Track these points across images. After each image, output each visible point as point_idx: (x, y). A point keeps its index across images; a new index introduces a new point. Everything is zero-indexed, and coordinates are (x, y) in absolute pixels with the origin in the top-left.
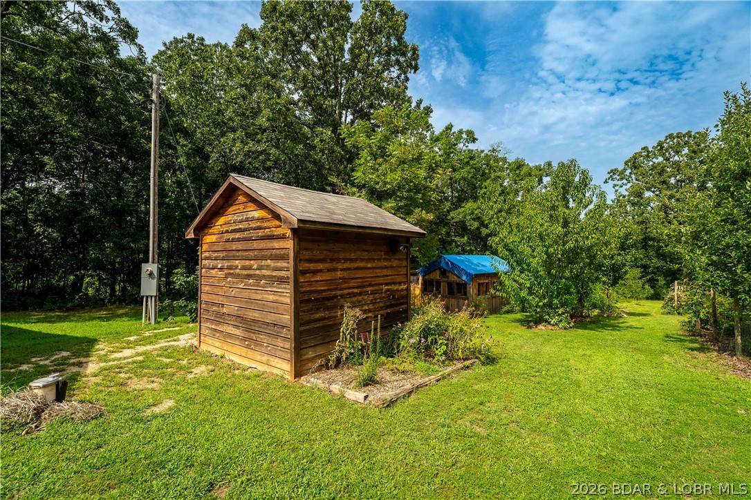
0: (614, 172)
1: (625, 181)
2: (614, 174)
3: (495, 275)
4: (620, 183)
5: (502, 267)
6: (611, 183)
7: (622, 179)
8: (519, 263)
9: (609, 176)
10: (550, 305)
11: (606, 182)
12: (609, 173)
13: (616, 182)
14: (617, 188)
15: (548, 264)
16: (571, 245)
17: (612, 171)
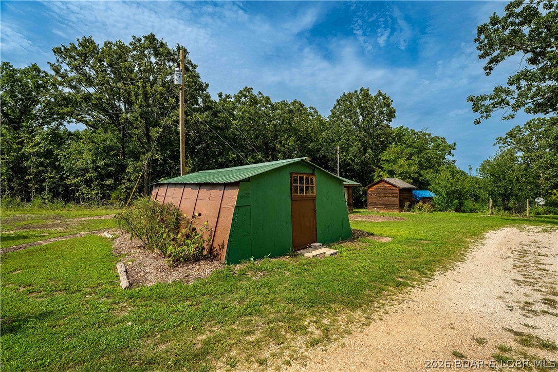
0: (500, 139)
1: (506, 145)
2: (500, 140)
3: (431, 198)
4: (503, 146)
5: (433, 195)
6: (498, 145)
7: (504, 144)
8: (438, 193)
9: (497, 141)
10: (448, 206)
11: (495, 145)
12: (497, 139)
13: (501, 145)
14: (502, 148)
15: (447, 194)
16: (453, 189)
17: (498, 138)
